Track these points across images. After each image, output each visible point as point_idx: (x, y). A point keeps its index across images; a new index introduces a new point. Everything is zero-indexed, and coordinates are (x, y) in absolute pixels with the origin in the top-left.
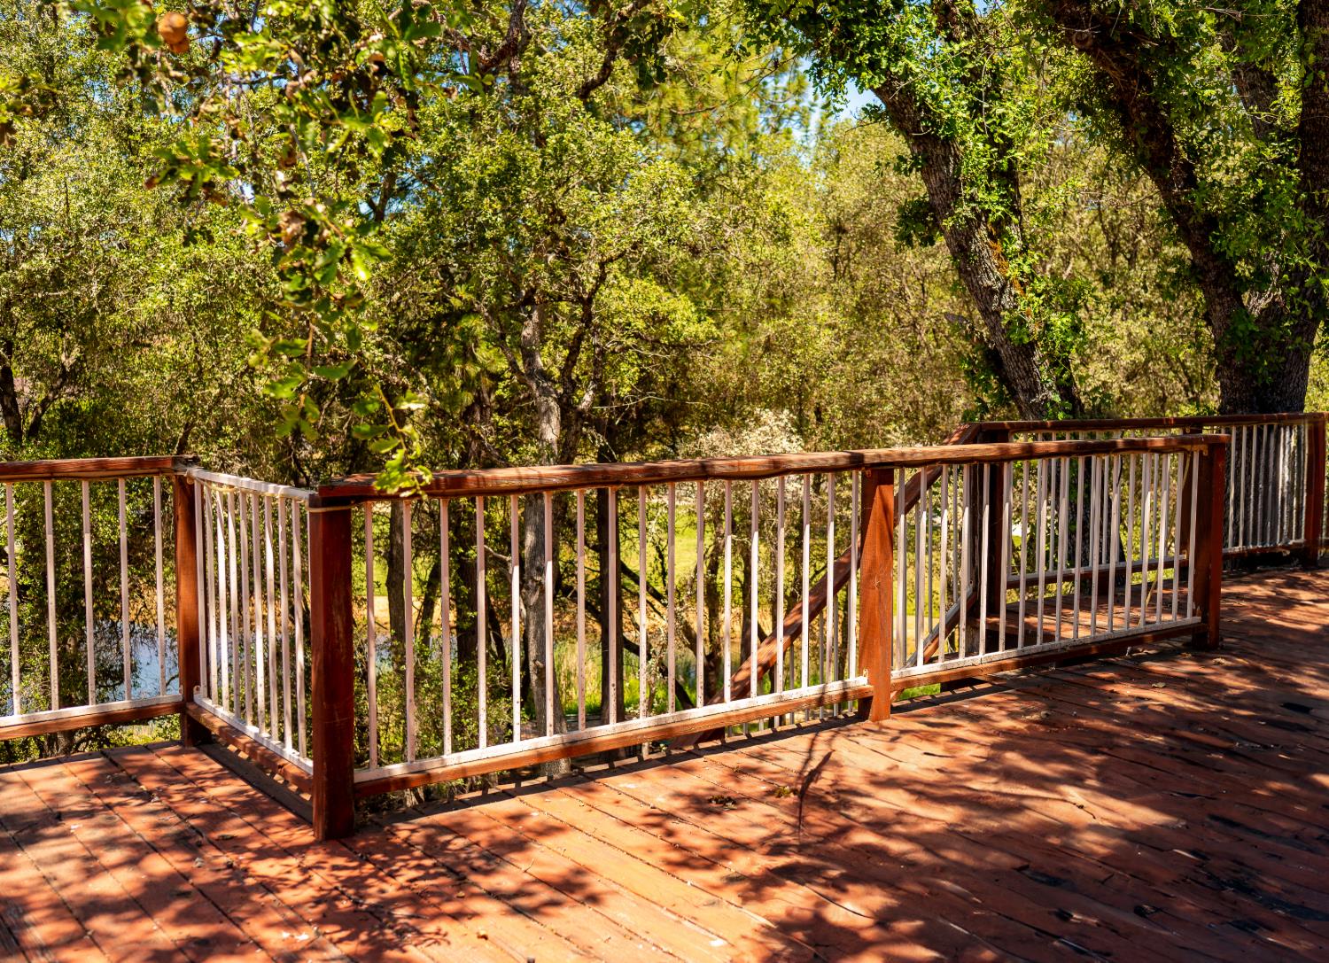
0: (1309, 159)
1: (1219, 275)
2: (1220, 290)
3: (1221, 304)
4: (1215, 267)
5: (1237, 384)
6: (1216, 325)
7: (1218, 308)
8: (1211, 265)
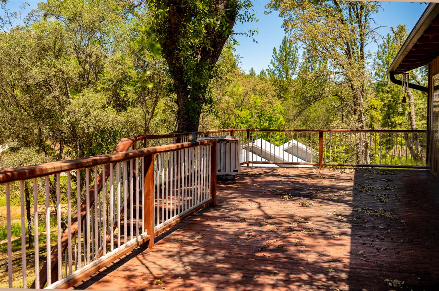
0: (204, 55)
1: (183, 89)
2: (183, 94)
3: (183, 98)
4: (182, 87)
5: (185, 123)
6: (180, 105)
7: (182, 99)
8: (181, 86)
